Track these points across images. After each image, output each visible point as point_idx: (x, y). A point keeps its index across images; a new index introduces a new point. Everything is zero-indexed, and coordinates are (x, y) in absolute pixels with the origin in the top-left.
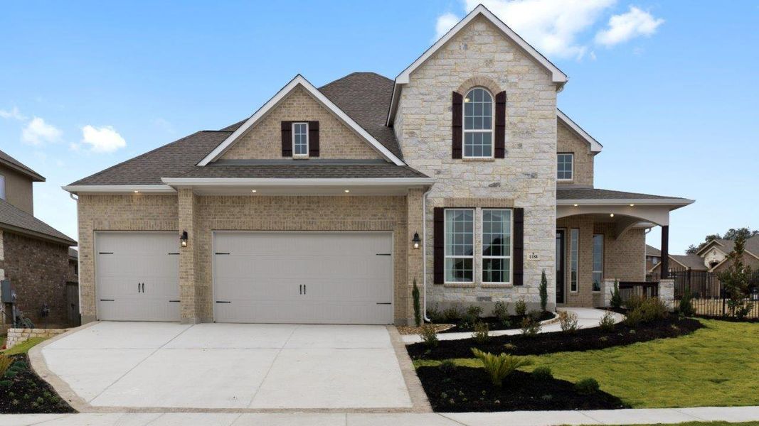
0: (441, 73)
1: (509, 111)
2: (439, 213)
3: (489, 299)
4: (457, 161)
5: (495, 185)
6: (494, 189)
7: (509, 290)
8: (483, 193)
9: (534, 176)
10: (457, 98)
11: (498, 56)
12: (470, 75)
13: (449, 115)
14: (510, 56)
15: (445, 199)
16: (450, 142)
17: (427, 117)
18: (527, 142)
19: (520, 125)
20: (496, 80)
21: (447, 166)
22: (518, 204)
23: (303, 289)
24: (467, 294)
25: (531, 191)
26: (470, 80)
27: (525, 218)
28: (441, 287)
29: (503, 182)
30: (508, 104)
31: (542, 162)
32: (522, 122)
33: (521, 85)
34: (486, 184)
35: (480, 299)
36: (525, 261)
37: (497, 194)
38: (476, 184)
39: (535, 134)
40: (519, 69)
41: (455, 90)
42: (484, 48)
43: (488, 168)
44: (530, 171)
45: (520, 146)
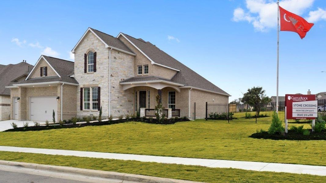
0: (82, 48)
1: (97, 58)
2: (82, 89)
3: (93, 115)
4: (86, 74)
5: (94, 80)
6: (94, 81)
7: (97, 112)
8: (91, 83)
9: (103, 77)
10: (86, 55)
11: (95, 42)
12: (88, 48)
13: (84, 60)
14: (97, 41)
15: (83, 85)
16: (84, 68)
17: (80, 61)
18: (101, 67)
19: (100, 62)
20: (94, 49)
21: (83, 75)
22: (99, 86)
23: (46, 112)
24: (88, 113)
25: (102, 81)
26: (89, 50)
27: (101, 90)
28: (82, 111)
29: (96, 79)
30: (97, 56)
31: (105, 72)
32: (100, 60)
33: (100, 49)
34: (92, 80)
35: (91, 115)
36: (101, 103)
37: (95, 83)
38: (90, 80)
39: (103, 64)
40: (99, 45)
41: (85, 53)
42: (92, 40)
43: (92, 75)
44: (102, 75)
45: (100, 68)
